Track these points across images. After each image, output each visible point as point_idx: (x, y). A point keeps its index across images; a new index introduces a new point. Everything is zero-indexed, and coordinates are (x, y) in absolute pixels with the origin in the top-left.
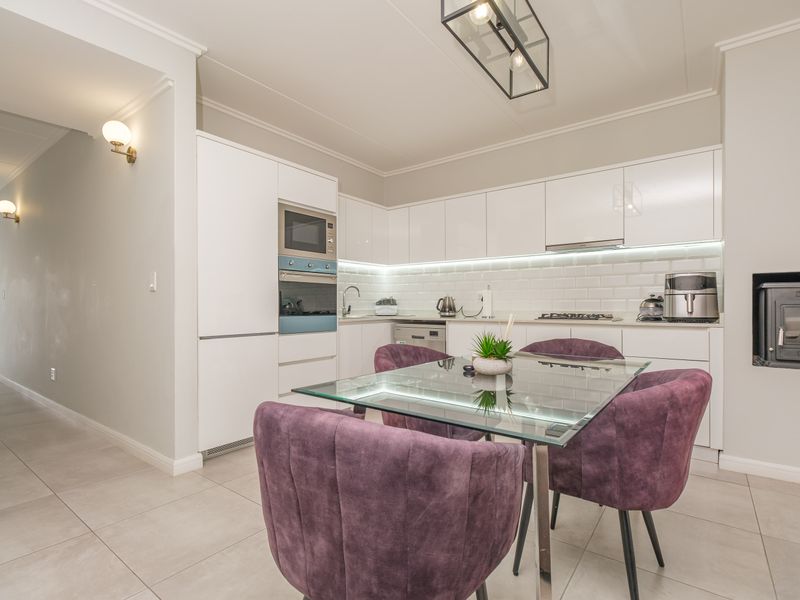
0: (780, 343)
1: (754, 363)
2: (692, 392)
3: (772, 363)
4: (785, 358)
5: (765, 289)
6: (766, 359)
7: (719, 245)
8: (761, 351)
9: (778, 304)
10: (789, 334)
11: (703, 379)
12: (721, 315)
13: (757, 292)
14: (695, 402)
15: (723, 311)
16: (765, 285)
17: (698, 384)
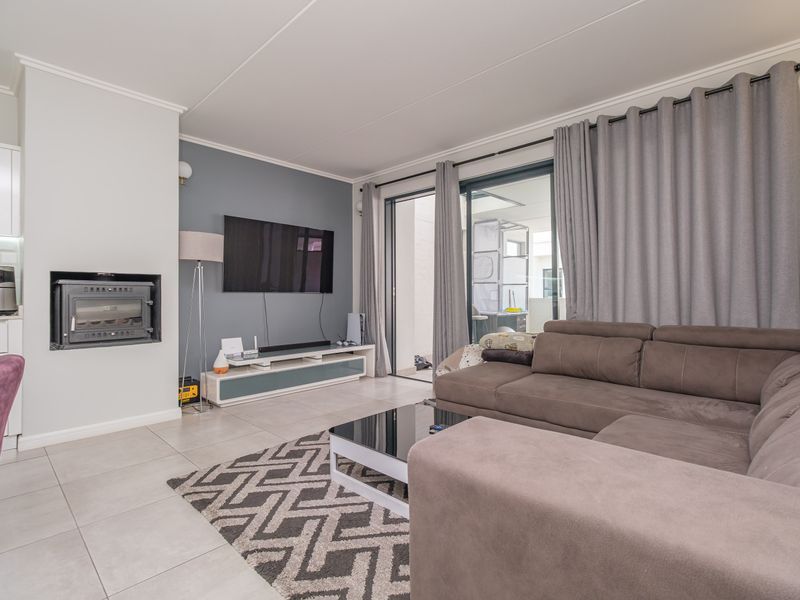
0: (73, 329)
1: (51, 349)
2: (8, 373)
3: (67, 346)
4: (77, 341)
5: (61, 285)
6: (61, 343)
7: (16, 241)
8: (57, 339)
9: (71, 297)
10: (80, 322)
11: (18, 361)
12: (20, 307)
13: (54, 287)
14: (12, 381)
15: (21, 303)
16: (60, 282)
17: (14, 365)
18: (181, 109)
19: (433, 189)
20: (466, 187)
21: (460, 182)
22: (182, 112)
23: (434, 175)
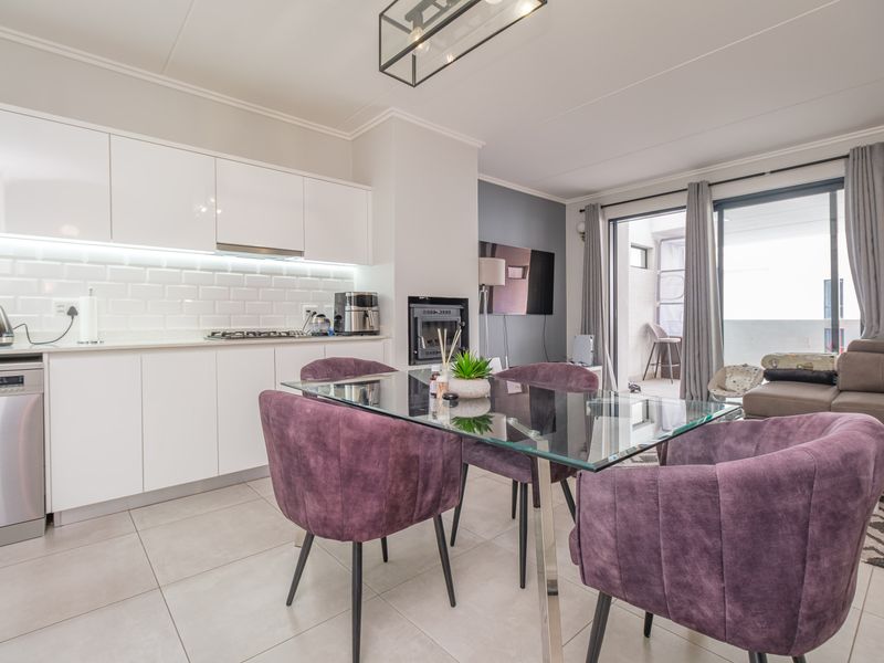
3: (417, 362)
5: (412, 308)
16: (411, 306)
18: (478, 143)
19: (684, 207)
20: (719, 206)
21: (714, 202)
22: (480, 147)
23: (686, 194)
